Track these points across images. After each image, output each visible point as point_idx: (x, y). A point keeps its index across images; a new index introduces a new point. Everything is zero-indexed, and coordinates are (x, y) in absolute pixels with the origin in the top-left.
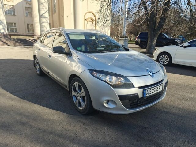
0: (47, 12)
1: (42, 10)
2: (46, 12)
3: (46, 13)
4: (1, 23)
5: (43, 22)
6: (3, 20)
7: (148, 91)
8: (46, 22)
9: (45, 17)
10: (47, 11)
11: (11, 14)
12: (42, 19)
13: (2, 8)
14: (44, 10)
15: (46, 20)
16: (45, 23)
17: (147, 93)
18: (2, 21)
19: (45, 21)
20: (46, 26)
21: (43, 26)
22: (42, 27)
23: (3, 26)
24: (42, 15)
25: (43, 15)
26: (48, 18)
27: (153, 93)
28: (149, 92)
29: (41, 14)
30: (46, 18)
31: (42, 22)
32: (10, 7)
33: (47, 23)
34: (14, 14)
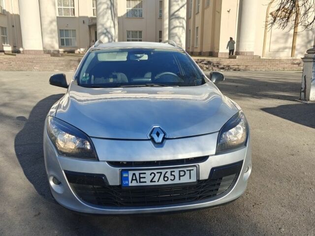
0: (183, 8)
1: (174, 5)
2: (181, 8)
3: (181, 10)
4: (107, 34)
5: (175, 27)
6: (110, 27)
7: (134, 174)
8: (179, 27)
9: (178, 18)
10: (183, 6)
11: (135, 16)
12: (173, 20)
13: (111, 9)
14: (178, 4)
15: (180, 23)
16: (177, 29)
17: (132, 180)
18: (108, 30)
19: (178, 24)
20: (178, 34)
21: (173, 34)
22: (173, 37)
23: (109, 38)
24: (173, 14)
25: (176, 13)
26: (183, 18)
27: (151, 181)
28: (140, 178)
29: (172, 12)
30: (181, 18)
31: (172, 27)
32: (136, 4)
33: (181, 29)
34: (141, 16)
